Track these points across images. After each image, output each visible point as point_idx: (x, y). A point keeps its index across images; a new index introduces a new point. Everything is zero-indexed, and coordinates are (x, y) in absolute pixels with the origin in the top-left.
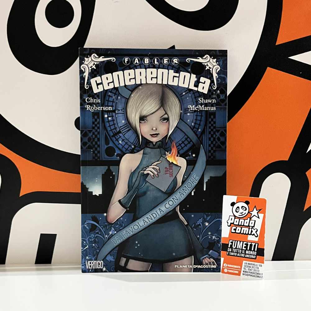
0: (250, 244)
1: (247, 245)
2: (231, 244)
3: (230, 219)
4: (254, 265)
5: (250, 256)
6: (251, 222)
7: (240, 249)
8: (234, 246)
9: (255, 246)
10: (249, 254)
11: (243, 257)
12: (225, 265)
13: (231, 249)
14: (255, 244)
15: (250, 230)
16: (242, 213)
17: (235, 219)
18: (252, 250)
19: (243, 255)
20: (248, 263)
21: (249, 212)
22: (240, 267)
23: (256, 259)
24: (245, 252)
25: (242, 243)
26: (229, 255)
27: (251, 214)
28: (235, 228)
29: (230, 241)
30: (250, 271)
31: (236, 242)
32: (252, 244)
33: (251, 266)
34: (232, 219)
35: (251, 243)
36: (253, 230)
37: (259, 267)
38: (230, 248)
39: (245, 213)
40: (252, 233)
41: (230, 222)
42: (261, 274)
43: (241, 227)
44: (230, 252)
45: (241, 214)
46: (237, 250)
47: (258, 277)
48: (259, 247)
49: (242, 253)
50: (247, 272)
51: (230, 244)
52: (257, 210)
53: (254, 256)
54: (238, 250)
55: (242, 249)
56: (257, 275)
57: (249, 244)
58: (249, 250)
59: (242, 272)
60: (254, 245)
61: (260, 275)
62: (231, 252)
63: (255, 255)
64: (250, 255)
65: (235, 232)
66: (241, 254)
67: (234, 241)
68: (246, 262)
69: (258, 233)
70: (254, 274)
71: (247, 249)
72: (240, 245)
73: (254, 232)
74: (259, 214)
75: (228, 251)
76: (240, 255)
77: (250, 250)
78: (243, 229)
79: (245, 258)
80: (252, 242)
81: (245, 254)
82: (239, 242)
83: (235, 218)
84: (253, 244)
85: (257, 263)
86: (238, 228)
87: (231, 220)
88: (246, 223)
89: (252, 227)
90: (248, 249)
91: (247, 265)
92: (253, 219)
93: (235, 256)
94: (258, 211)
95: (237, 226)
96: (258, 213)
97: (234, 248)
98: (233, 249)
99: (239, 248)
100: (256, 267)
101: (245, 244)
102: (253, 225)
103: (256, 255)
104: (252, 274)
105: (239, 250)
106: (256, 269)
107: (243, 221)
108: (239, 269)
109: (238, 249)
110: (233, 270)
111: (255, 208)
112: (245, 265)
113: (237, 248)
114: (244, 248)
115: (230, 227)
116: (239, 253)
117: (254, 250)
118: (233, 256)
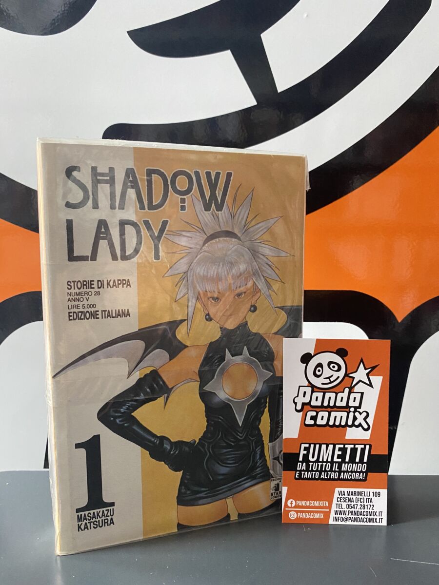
0: (351, 448)
1: (344, 450)
2: (305, 452)
3: (301, 394)
4: (360, 493)
5: (351, 476)
6: (352, 395)
7: (327, 462)
8: (313, 457)
9: (363, 450)
10: (349, 470)
11: (334, 480)
12: (291, 503)
13: (304, 464)
14: (363, 446)
15: (351, 415)
16: (329, 378)
17: (314, 394)
18: (357, 460)
19: (333, 475)
20: (346, 493)
21: (346, 375)
22: (327, 502)
23: (365, 480)
24: (340, 467)
25: (331, 447)
26: (300, 478)
27: (353, 378)
28: (314, 414)
29: (303, 446)
30: (351, 510)
31: (318, 446)
32: (357, 446)
33: (354, 497)
34: (305, 393)
35: (352, 446)
36: (357, 414)
37: (374, 499)
38: (302, 462)
39: (338, 377)
40: (357, 423)
41: (300, 400)
42: (377, 514)
43: (329, 409)
44: (303, 470)
45: (328, 381)
46: (320, 464)
47: (371, 520)
48: (371, 453)
49: (331, 470)
50: (345, 513)
51: (303, 452)
52: (366, 369)
53: (361, 474)
54: (322, 466)
55: (332, 462)
56: (368, 517)
57: (349, 447)
58: (348, 463)
59: (332, 515)
60: (361, 448)
61: (375, 517)
62: (305, 471)
63: (363, 472)
64: (352, 472)
65: (315, 424)
66: (329, 473)
67: (312, 446)
68: (342, 489)
69: (370, 420)
70: (360, 517)
71: (344, 461)
72: (326, 454)
73: (360, 419)
74: (370, 377)
75: (298, 469)
76: (327, 476)
77: (352, 460)
78: (333, 414)
79: (339, 481)
80: (355, 443)
81: (340, 472)
82: (324, 447)
83: (313, 392)
84: (359, 447)
85: (368, 490)
86: (321, 414)
87: (304, 396)
88: (342, 401)
89: (356, 408)
90: (347, 460)
91: (342, 497)
92: (356, 389)
93: (315, 479)
94: (370, 370)
95: (318, 410)
96: (368, 375)
97: (313, 462)
98: (311, 464)
99: (325, 460)
100: (365, 498)
101: (340, 449)
102: (357, 404)
103: (366, 472)
104: (357, 517)
105: (324, 464)
106: (365, 504)
107: (333, 395)
108: (326, 508)
109: (323, 462)
110: (311, 512)
111: (362, 364)
112: (339, 497)
113: (321, 460)
114: (338, 458)
115: (302, 413)
116: (325, 471)
117: (361, 461)
118: (311, 479)
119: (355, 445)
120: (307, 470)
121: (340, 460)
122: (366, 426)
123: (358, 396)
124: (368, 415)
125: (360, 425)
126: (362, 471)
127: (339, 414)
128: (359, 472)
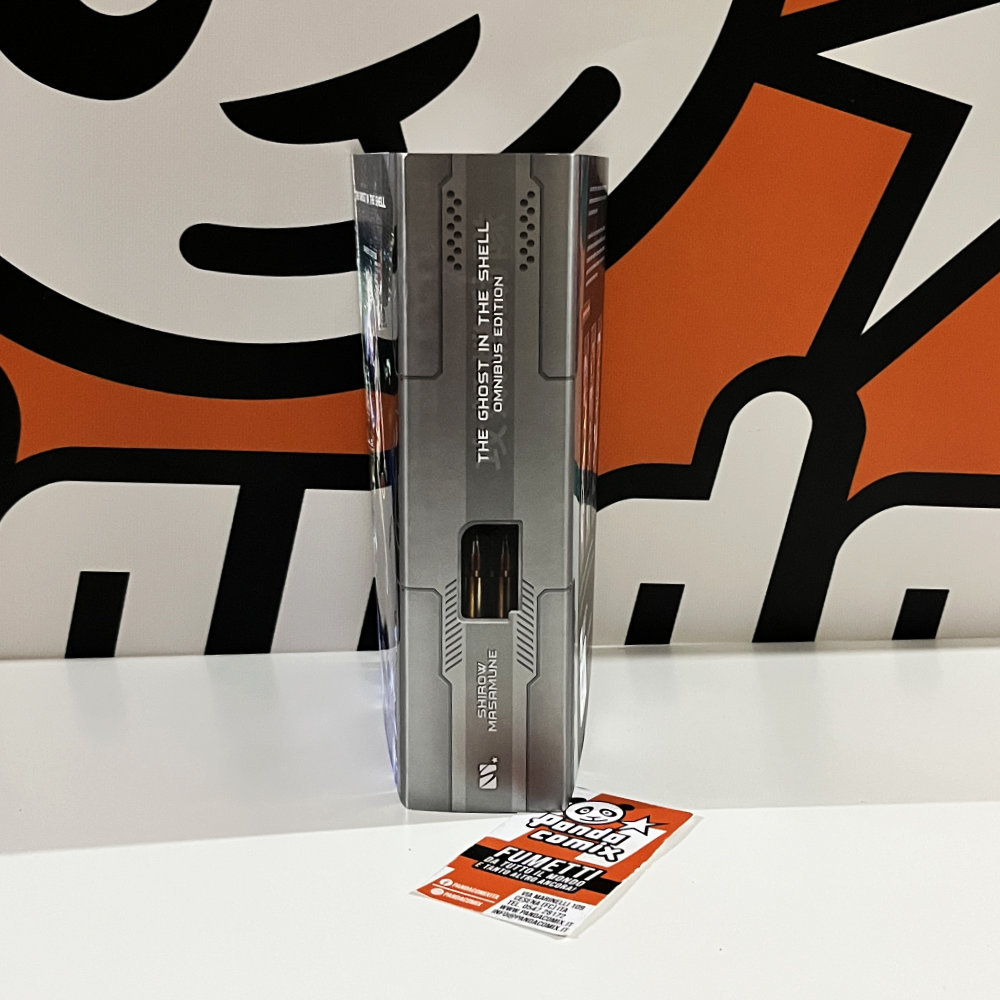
1: (562, 866)
2: (508, 853)
4: (554, 900)
5: (554, 885)
6: (613, 835)
7: (532, 867)
8: (516, 858)
9: (590, 873)
10: (556, 880)
11: (529, 882)
12: (447, 882)
13: (498, 860)
14: (593, 869)
18: (575, 876)
19: (529, 878)
21: (617, 822)
22: (498, 896)
24: (546, 875)
25: (548, 858)
26: (480, 868)
27: (625, 825)
28: (550, 834)
31: (530, 854)
32: (584, 867)
33: (542, 902)
34: (552, 819)
35: (578, 866)
36: (607, 849)
37: (572, 910)
38: (496, 858)
40: (601, 853)
43: (572, 836)
44: (492, 864)
48: (602, 877)
49: (531, 874)
50: (516, 911)
51: (505, 852)
52: (647, 823)
54: (521, 868)
57: (572, 866)
59: (496, 907)
64: (559, 882)
65: (542, 840)
66: (525, 875)
67: (522, 852)
68: (529, 891)
72: (537, 861)
73: (608, 852)
74: (650, 829)
75: (485, 861)
77: (566, 875)
79: (533, 884)
80: (583, 864)
81: (541, 878)
84: (586, 869)
85: (568, 901)
86: (558, 836)
88: (595, 835)
89: (609, 844)
90: (561, 872)
91: (526, 897)
92: (622, 832)
93: (501, 874)
95: (555, 832)
96: (647, 827)
98: (506, 862)
99: (530, 865)
100: (558, 907)
101: (558, 863)
102: (615, 841)
103: (579, 888)
106: (554, 910)
109: (526, 865)
110: (465, 896)
113: (524, 863)
114: (549, 868)
115: (533, 829)
116: (523, 873)
117: (581, 878)
118: (497, 873)
119: (582, 866)
120: (496, 865)
121: (551, 870)
122: (611, 857)
123: (619, 837)
124: (622, 851)
125: (606, 856)
126: (574, 886)
127: (580, 842)
128: (569, 886)
